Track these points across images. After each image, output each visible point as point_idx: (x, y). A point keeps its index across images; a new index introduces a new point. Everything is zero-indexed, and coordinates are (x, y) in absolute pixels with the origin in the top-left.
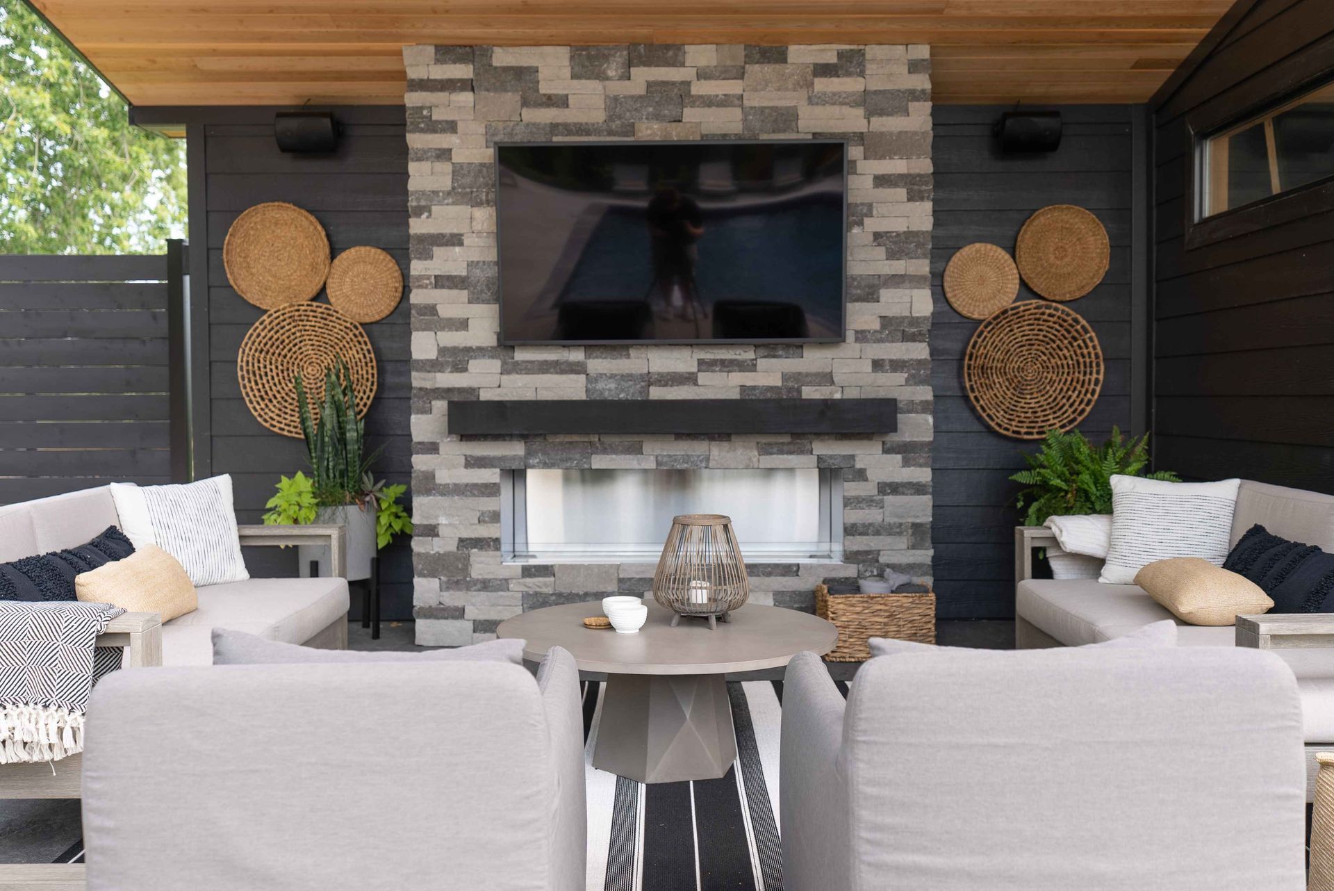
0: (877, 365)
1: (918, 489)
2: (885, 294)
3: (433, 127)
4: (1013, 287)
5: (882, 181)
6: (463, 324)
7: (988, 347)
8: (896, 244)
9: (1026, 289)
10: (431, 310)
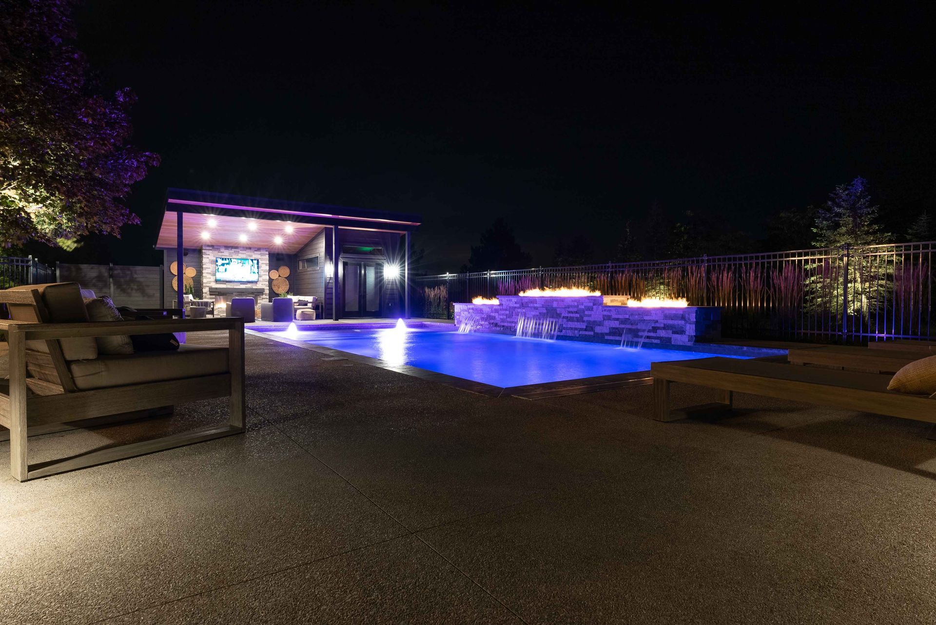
0: (262, 284)
1: (267, 299)
2: (263, 276)
3: (207, 254)
4: (278, 276)
5: (262, 264)
6: (210, 278)
7: (274, 283)
8: (265, 271)
9: (279, 276)
10: (206, 277)
